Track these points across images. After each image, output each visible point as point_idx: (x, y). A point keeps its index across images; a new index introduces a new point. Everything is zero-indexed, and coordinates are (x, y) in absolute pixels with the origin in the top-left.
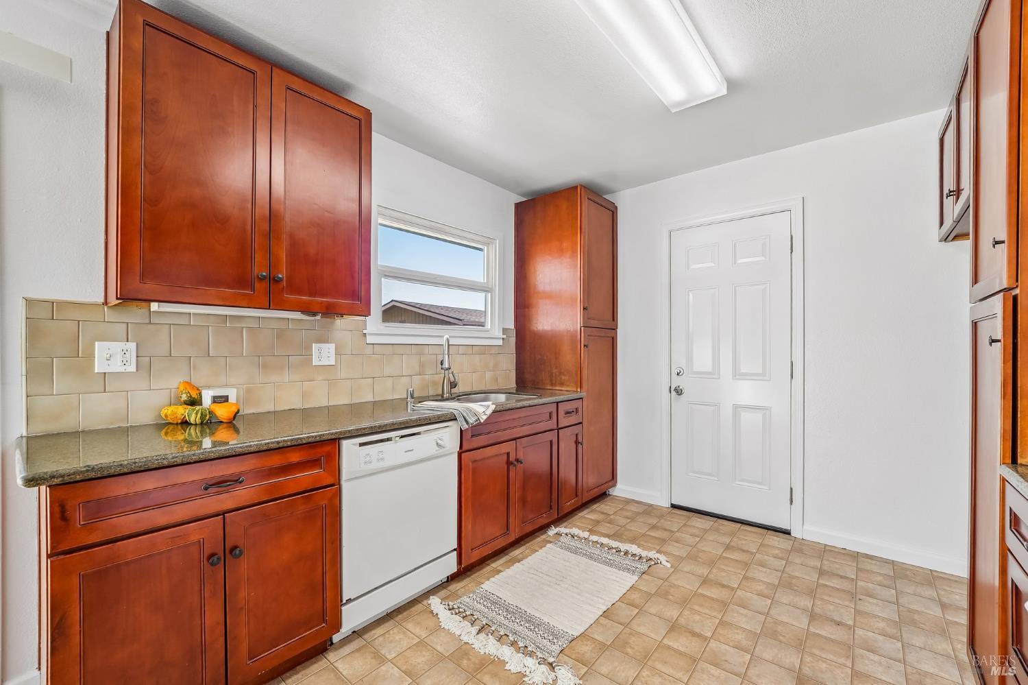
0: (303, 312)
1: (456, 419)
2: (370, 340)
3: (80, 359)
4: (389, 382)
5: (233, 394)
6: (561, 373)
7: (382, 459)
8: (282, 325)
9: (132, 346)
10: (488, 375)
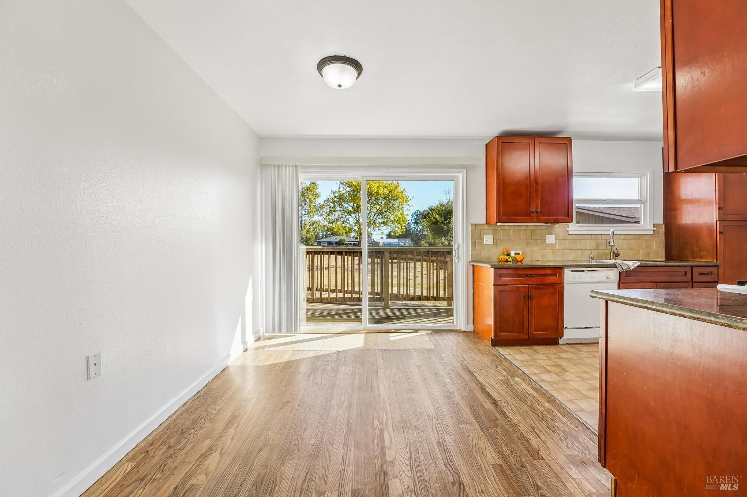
0: (544, 223)
1: (616, 267)
2: (570, 233)
3: (481, 240)
4: (579, 252)
5: (521, 252)
6: (700, 250)
7: (580, 278)
8: (534, 228)
9: (492, 236)
10: (642, 251)
